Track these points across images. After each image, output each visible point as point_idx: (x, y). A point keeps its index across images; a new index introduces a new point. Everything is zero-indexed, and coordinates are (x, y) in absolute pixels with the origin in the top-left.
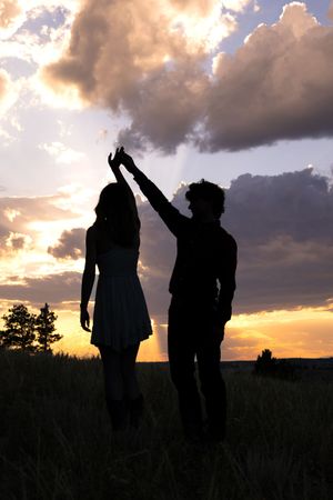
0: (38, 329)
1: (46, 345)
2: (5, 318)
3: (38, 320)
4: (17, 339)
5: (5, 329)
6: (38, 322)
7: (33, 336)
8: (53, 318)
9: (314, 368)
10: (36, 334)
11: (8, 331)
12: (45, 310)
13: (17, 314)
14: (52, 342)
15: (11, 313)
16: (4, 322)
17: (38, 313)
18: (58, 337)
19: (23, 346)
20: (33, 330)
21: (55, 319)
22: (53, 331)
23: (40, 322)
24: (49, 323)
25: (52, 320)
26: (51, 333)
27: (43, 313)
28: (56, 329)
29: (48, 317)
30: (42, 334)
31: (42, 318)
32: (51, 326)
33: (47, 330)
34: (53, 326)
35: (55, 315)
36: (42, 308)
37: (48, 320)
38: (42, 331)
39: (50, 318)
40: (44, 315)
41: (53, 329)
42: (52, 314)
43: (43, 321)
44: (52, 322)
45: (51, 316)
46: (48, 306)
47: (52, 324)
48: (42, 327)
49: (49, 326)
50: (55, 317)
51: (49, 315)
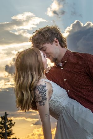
8: (12, 125)
21: (13, 125)
22: (12, 135)
23: (1, 127)
24: (8, 128)
25: (10, 126)
26: (10, 137)
27: (3, 120)
28: (14, 134)
29: (7, 124)
30: (3, 138)
31: (2, 124)
32: (10, 131)
33: (6, 134)
34: (11, 131)
35: (13, 122)
36: (2, 116)
37: (7, 126)
38: (2, 135)
39: (8, 124)
40: (4, 122)
41: (11, 134)
42: (11, 121)
43: (3, 127)
44: (11, 127)
45: (10, 123)
46: (7, 114)
47: (10, 129)
48: (2, 132)
49: (8, 131)
50: (13, 123)
51: (8, 122)
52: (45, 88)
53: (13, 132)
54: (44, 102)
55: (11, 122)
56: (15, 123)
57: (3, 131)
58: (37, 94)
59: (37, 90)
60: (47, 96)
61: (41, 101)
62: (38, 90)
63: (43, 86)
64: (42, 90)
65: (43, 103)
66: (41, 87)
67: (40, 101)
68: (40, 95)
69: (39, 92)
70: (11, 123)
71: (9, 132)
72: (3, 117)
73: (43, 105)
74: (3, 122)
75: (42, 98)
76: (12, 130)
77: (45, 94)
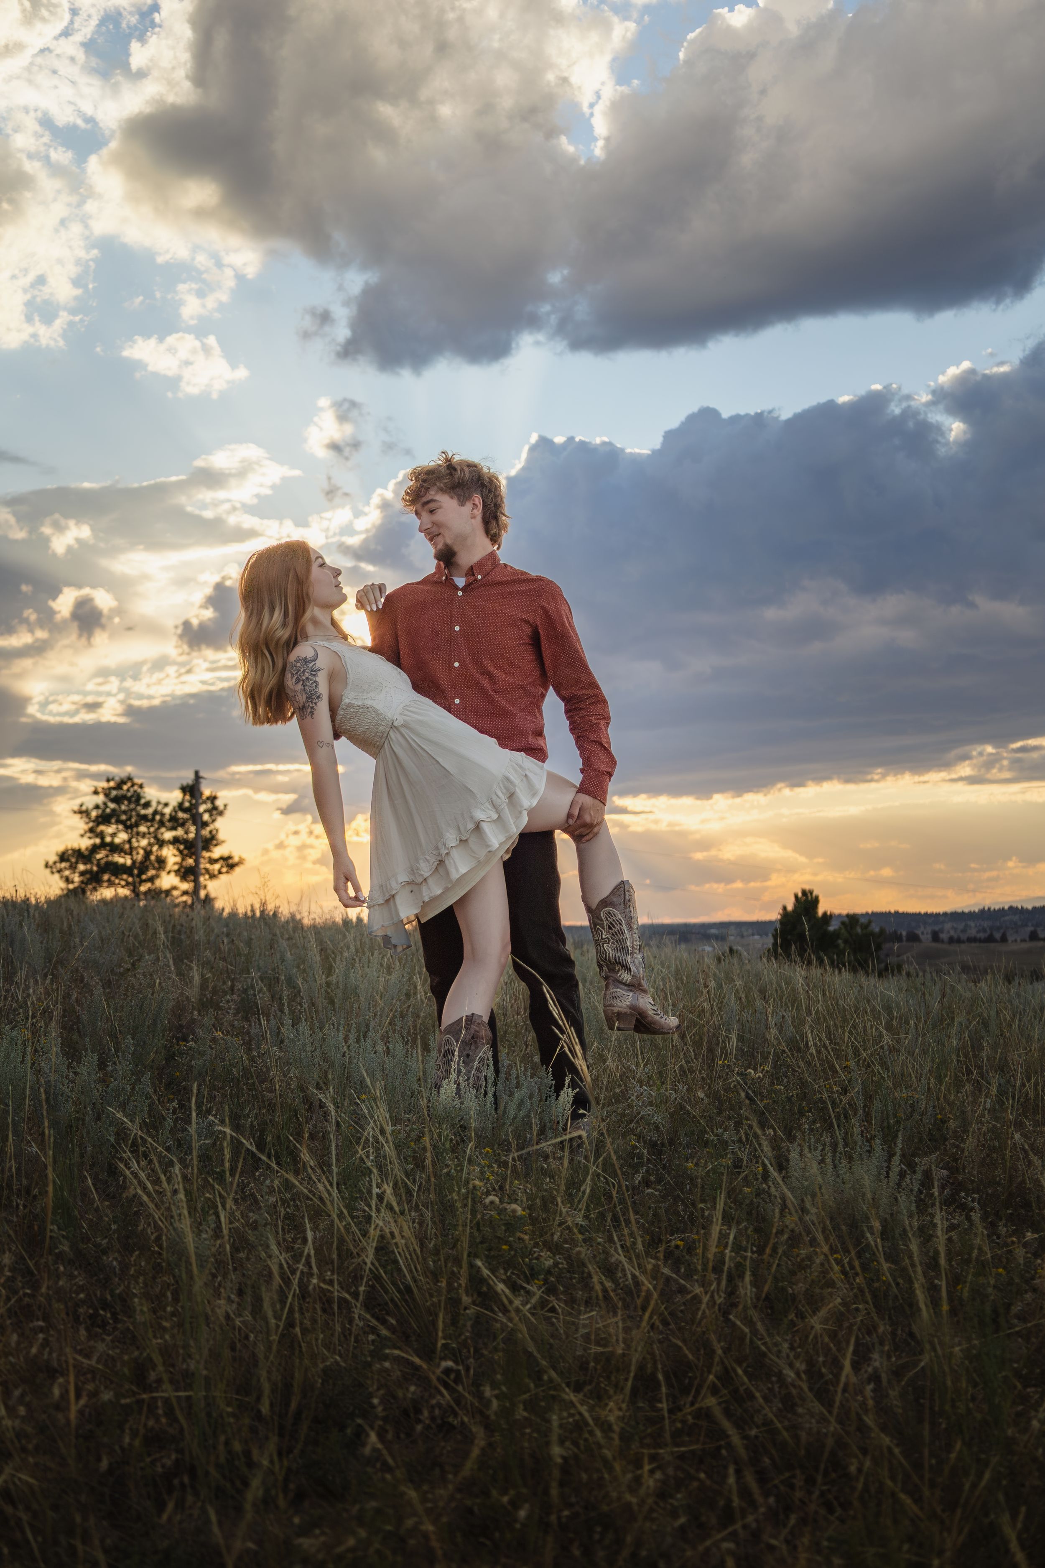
0: (176, 841)
1: (197, 887)
2: (83, 812)
3: (173, 819)
4: (117, 870)
5: (85, 843)
6: (175, 822)
7: (161, 862)
8: (216, 811)
9: (935, 937)
10: (171, 855)
11: (94, 849)
12: (192, 790)
13: (117, 800)
14: (212, 876)
15: (100, 799)
16: (81, 825)
17: (175, 797)
18: (229, 863)
19: (135, 891)
20: (161, 843)
21: (221, 813)
22: (216, 845)
23: (181, 821)
24: (205, 824)
25: (211, 815)
26: (211, 851)
27: (188, 797)
28: (223, 842)
29: (202, 809)
30: (186, 855)
31: (185, 810)
32: (211, 832)
33: (200, 845)
34: (214, 832)
35: (219, 803)
36: (185, 783)
37: (201, 815)
38: (186, 848)
39: (206, 811)
40: (190, 802)
41: (215, 842)
42: (213, 799)
43: (188, 819)
44: (214, 821)
45: (209, 805)
46: (202, 778)
47: (211, 827)
48: (185, 836)
49: (205, 832)
50: (221, 808)
51: (205, 802)
52: (311, 665)
53: (221, 836)
54: (312, 708)
55: (213, 803)
56: (228, 807)
57: (187, 833)
58: (292, 687)
59: (290, 675)
60: (323, 689)
61: (304, 706)
62: (293, 675)
63: (306, 661)
64: (304, 672)
65: (309, 710)
66: (299, 665)
67: (301, 705)
68: (299, 687)
69: (294, 679)
70: (215, 808)
71: (209, 836)
72: (188, 786)
73: (309, 717)
74: (187, 804)
75: (305, 696)
76: (217, 831)
77: (315, 682)
